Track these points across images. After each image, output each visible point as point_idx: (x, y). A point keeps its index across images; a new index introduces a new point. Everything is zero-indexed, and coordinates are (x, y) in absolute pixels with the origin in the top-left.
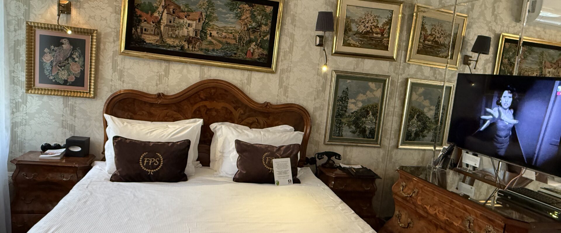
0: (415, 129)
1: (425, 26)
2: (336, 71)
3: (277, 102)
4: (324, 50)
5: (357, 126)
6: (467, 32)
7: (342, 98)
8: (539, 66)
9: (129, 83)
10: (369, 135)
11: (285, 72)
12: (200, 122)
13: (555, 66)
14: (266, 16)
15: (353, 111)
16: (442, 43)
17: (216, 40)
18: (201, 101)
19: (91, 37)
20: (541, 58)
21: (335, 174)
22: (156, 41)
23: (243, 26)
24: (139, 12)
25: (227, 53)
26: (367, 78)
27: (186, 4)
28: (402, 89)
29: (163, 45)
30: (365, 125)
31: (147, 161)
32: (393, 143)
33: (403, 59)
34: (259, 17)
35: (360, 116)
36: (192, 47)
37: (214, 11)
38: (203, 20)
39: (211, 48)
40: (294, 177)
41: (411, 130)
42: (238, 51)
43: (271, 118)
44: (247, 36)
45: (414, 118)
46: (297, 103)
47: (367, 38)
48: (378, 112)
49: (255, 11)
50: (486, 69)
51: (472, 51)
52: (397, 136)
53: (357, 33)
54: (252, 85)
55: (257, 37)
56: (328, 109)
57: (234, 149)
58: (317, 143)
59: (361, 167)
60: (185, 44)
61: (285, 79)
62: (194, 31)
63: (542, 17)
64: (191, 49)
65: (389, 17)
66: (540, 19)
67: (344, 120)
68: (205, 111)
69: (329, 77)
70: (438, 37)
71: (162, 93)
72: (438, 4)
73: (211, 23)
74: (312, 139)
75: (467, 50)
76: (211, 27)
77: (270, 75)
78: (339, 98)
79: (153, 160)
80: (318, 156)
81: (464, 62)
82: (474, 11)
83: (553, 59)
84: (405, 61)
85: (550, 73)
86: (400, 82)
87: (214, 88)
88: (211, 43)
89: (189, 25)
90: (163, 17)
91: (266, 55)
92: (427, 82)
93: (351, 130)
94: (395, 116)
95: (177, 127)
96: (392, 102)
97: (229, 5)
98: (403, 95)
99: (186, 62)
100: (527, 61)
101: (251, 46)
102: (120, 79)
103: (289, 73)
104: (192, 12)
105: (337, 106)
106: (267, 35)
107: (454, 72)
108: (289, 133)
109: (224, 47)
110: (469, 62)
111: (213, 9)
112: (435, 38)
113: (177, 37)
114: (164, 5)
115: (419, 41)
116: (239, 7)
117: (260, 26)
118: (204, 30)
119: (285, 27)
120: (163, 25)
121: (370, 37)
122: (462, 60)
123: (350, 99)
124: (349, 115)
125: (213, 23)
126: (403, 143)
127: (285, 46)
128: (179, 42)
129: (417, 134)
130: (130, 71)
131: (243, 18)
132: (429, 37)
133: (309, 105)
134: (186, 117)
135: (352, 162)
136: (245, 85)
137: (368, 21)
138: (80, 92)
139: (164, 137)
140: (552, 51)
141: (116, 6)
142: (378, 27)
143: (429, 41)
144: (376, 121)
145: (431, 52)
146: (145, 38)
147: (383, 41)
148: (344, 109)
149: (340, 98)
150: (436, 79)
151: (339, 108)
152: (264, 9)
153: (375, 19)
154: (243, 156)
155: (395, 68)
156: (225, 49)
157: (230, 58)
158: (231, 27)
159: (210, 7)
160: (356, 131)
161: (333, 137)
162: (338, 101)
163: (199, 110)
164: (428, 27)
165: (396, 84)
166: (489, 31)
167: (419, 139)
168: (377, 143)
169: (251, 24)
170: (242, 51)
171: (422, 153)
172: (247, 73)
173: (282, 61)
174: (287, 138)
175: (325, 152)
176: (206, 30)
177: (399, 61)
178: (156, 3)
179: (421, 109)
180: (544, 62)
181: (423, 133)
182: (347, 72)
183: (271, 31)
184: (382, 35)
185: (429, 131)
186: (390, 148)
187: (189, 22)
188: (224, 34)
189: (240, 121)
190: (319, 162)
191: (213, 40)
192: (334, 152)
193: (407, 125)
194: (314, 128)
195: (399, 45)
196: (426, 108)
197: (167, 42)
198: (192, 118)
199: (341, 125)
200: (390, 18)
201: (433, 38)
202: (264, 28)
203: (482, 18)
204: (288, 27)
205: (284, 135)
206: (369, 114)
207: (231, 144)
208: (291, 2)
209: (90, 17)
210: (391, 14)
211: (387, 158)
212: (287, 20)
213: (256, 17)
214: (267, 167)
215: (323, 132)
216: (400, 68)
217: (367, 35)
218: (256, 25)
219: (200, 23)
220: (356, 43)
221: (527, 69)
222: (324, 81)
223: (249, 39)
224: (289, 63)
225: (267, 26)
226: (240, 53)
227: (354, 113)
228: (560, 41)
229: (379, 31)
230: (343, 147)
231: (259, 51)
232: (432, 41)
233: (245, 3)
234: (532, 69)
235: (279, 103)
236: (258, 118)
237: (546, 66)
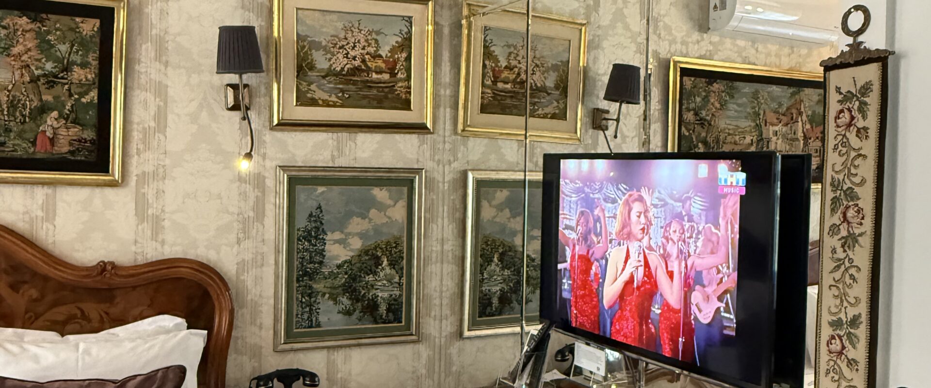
0: (498, 288)
1: (492, 49)
3: (132, 259)
4: (246, 119)
5: (356, 298)
6: (591, 58)
7: (309, 232)
8: (754, 121)
10: (387, 315)
11: (151, 180)
13: (785, 119)
14: (83, 44)
15: (340, 262)
16: (539, 85)
20: (755, 105)
23: (19, 72)
26: (366, 179)
28: (457, 197)
30: (374, 291)
32: (449, 327)
33: (449, 126)
34: (64, 48)
35: (360, 272)
41: (489, 290)
42: (9, 137)
43: (120, 301)
44: (31, 96)
45: (492, 261)
46: (191, 255)
47: (355, 83)
48: (402, 258)
49: (48, 32)
51: (606, 99)
52: (457, 308)
53: (329, 73)
54: (58, 221)
55: (63, 98)
56: (276, 263)
58: (256, 353)
61: (151, 197)
65: (403, 33)
67: (319, 286)
69: (269, 183)
70: (527, 73)
75: (598, 97)
77: (108, 191)
78: (300, 233)
80: (258, 385)
81: (593, 125)
82: (601, 12)
83: (780, 105)
84: (455, 132)
85: (778, 134)
86: (449, 182)
91: (92, 142)
92: (512, 175)
93: (340, 307)
94: (448, 262)
96: (436, 231)
98: (462, 211)
100: (731, 113)
101: (46, 122)
103: (161, 182)
105: (298, 253)
106: (91, 90)
107: (574, 147)
108: (165, 338)
110: (603, 123)
112: (519, 74)
115: (483, 82)
116: (3, 24)
117: (67, 69)
119: (140, 68)
121: (362, 81)
122: (587, 119)
123: (328, 233)
124: (332, 272)
126: (473, 325)
127: (143, 115)
129: (504, 300)
131: (15, 50)
132: (505, 74)
133: (226, 259)
136: (39, 221)
137: (354, 43)
140: (775, 89)
142: (380, 56)
143: (506, 83)
144: (400, 279)
145: (515, 107)
147: (396, 88)
148: (318, 259)
149: (303, 231)
151: (303, 258)
152: (74, 26)
153: (369, 37)
155: (434, 149)
160: (354, 310)
161: (295, 331)
162: (299, 240)
164: (497, 50)
165: (441, 185)
167: (510, 310)
168: (408, 332)
169: (40, 65)
170: (20, 135)
172: (40, 193)
173: (138, 154)
175: (276, 370)
177: (441, 132)
180: (762, 112)
182: (314, 168)
183: (100, 80)
184: (393, 74)
186: (443, 340)
192: (300, 368)
193: (478, 281)
194: (242, 316)
195: (436, 96)
199: (313, 299)
200: (407, 33)
201: (514, 76)
203: (619, 25)
204: (148, 67)
206: (381, 265)
208: (150, 7)
210: (408, 24)
211: (440, 365)
212: (143, 54)
215: (269, 322)
216: (444, 148)
217: (354, 76)
218: (55, 67)
220: (330, 96)
221: (729, 130)
222: (259, 194)
223: (40, 104)
224: (162, 156)
225: (86, 68)
226: (17, 142)
227: (344, 266)
228: (787, 68)
229: (383, 65)
230: (325, 352)
231: (70, 133)
232: (514, 82)
233: (16, 12)
234: (740, 130)
235: (141, 260)
236: (82, 305)
237: (768, 121)
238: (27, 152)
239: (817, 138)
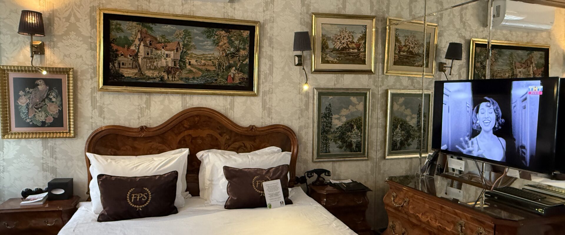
0: (399, 139)
1: (399, 38)
2: (317, 89)
3: (262, 125)
4: (304, 69)
5: (343, 141)
6: (439, 40)
7: (326, 115)
8: (510, 67)
9: (110, 119)
10: (356, 149)
11: (267, 94)
12: (186, 151)
13: (524, 66)
14: (244, 41)
15: (337, 127)
16: (416, 53)
17: (195, 68)
18: (185, 131)
19: (67, 75)
20: (511, 59)
21: (327, 191)
22: (134, 74)
23: (222, 52)
24: (115, 47)
25: (208, 80)
26: (348, 93)
27: (163, 35)
28: (383, 100)
29: (142, 77)
30: (351, 139)
31: (134, 196)
32: (380, 154)
33: (381, 71)
34: (237, 42)
35: (345, 131)
36: (172, 77)
37: (191, 40)
38: (181, 50)
39: (191, 76)
40: (286, 198)
41: (396, 140)
42: (218, 77)
43: (257, 141)
44: (226, 61)
45: (397, 127)
46: (282, 123)
47: (344, 53)
48: (362, 125)
49: (232, 37)
50: (461, 74)
51: (445, 58)
52: (383, 147)
53: (334, 50)
54: (235, 110)
55: (237, 62)
56: (313, 126)
57: (222, 175)
58: (305, 162)
59: (352, 181)
60: (165, 75)
61: (267, 100)
62: (172, 61)
63: (507, 21)
64: (171, 79)
66: (506, 23)
67: (329, 136)
68: (190, 140)
69: (311, 95)
70: (412, 48)
71: (145, 126)
72: (408, 16)
73: (189, 52)
74: (299, 157)
75: (441, 57)
76: (189, 56)
77: (253, 98)
79: (141, 195)
80: (308, 175)
81: (439, 69)
82: (443, 20)
83: (522, 59)
84: (383, 73)
85: (521, 72)
86: (380, 94)
87: (197, 116)
88: (190, 71)
89: (167, 55)
90: (140, 50)
91: (247, 79)
92: (406, 91)
93: (338, 145)
94: (380, 128)
95: (163, 159)
96: (375, 116)
97: (206, 33)
98: (385, 105)
99: (167, 93)
100: (499, 64)
101: (231, 71)
102: (100, 115)
103: (271, 95)
104: (169, 42)
105: (322, 123)
106: (246, 59)
107: (431, 79)
108: (276, 154)
109: (204, 74)
110: (444, 68)
111: (190, 38)
112: (409, 48)
113: (155, 69)
114: (140, 37)
115: (395, 52)
116: (216, 34)
117: (238, 51)
118: (182, 60)
119: (263, 50)
120: (141, 57)
121: (346, 53)
122: (437, 67)
123: (333, 115)
124: (334, 131)
125: (191, 52)
126: (390, 154)
127: (265, 68)
128: (158, 74)
129: (402, 144)
130: (110, 107)
131: (221, 44)
132: (404, 48)
133: (294, 125)
134: (171, 148)
135: (342, 177)
136: (229, 110)
137: (344, 37)
138: (60, 133)
139: (150, 170)
140: (520, 52)
141: (91, 42)
142: (354, 42)
143: (404, 52)
144: (361, 134)
145: (407, 62)
146: (123, 72)
147: (360, 55)
148: (329, 125)
149: (324, 114)
150: (415, 88)
151: (324, 125)
152: (240, 34)
153: (350, 35)
154: (232, 182)
155: (375, 82)
156: (205, 76)
157: (211, 84)
158: (209, 54)
159: (187, 36)
160: (343, 146)
162: (322, 118)
163: (184, 139)
164: (402, 39)
165: (377, 96)
166: (460, 37)
167: (405, 148)
168: (363, 156)
169: (229, 49)
170: (222, 77)
171: (409, 161)
172: (229, 98)
173: (263, 83)
174: (275, 159)
175: (315, 169)
176: (184, 59)
177: (377, 74)
178: (132, 36)
179: (403, 118)
180: (514, 62)
181: (408, 142)
182: (328, 89)
183: (250, 55)
184: (359, 50)
185: (414, 139)
186: (377, 159)
187: (167, 52)
188: (203, 62)
189: (227, 147)
190: (310, 181)
191: (192, 69)
192: (323, 169)
193: (392, 136)
194: (301, 147)
195: (376, 58)
196: (408, 117)
197: (146, 75)
198: (178, 148)
199: (327, 142)
200: (364, 32)
201: (407, 49)
202: (243, 53)
203: (451, 25)
204: (266, 49)
205: (272, 157)
206: (353, 128)
207: (219, 170)
208: (267, 25)
209: (65, 56)
210: (365, 28)
211: (376, 170)
212: (265, 43)
213: (233, 42)
214: (258, 191)
215: (310, 150)
216: (379, 80)
217: (343, 51)
218: (234, 50)
219: (178, 53)
220: (334, 59)
221: (499, 70)
222: (307, 99)
223: (229, 64)
224: (271, 85)
225: (245, 50)
226: (221, 79)
227: (339, 128)
228: (526, 42)
229: (355, 46)
230: (331, 163)
231: (239, 76)
232: (407, 52)
233: (221, 29)
234: (503, 71)
235: (264, 125)
236: (244, 142)
237: (517, 66)
238: (224, 83)
239: (540, 74)
